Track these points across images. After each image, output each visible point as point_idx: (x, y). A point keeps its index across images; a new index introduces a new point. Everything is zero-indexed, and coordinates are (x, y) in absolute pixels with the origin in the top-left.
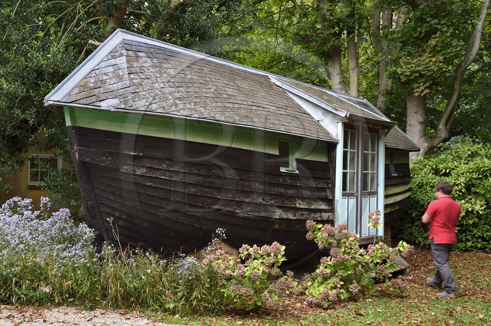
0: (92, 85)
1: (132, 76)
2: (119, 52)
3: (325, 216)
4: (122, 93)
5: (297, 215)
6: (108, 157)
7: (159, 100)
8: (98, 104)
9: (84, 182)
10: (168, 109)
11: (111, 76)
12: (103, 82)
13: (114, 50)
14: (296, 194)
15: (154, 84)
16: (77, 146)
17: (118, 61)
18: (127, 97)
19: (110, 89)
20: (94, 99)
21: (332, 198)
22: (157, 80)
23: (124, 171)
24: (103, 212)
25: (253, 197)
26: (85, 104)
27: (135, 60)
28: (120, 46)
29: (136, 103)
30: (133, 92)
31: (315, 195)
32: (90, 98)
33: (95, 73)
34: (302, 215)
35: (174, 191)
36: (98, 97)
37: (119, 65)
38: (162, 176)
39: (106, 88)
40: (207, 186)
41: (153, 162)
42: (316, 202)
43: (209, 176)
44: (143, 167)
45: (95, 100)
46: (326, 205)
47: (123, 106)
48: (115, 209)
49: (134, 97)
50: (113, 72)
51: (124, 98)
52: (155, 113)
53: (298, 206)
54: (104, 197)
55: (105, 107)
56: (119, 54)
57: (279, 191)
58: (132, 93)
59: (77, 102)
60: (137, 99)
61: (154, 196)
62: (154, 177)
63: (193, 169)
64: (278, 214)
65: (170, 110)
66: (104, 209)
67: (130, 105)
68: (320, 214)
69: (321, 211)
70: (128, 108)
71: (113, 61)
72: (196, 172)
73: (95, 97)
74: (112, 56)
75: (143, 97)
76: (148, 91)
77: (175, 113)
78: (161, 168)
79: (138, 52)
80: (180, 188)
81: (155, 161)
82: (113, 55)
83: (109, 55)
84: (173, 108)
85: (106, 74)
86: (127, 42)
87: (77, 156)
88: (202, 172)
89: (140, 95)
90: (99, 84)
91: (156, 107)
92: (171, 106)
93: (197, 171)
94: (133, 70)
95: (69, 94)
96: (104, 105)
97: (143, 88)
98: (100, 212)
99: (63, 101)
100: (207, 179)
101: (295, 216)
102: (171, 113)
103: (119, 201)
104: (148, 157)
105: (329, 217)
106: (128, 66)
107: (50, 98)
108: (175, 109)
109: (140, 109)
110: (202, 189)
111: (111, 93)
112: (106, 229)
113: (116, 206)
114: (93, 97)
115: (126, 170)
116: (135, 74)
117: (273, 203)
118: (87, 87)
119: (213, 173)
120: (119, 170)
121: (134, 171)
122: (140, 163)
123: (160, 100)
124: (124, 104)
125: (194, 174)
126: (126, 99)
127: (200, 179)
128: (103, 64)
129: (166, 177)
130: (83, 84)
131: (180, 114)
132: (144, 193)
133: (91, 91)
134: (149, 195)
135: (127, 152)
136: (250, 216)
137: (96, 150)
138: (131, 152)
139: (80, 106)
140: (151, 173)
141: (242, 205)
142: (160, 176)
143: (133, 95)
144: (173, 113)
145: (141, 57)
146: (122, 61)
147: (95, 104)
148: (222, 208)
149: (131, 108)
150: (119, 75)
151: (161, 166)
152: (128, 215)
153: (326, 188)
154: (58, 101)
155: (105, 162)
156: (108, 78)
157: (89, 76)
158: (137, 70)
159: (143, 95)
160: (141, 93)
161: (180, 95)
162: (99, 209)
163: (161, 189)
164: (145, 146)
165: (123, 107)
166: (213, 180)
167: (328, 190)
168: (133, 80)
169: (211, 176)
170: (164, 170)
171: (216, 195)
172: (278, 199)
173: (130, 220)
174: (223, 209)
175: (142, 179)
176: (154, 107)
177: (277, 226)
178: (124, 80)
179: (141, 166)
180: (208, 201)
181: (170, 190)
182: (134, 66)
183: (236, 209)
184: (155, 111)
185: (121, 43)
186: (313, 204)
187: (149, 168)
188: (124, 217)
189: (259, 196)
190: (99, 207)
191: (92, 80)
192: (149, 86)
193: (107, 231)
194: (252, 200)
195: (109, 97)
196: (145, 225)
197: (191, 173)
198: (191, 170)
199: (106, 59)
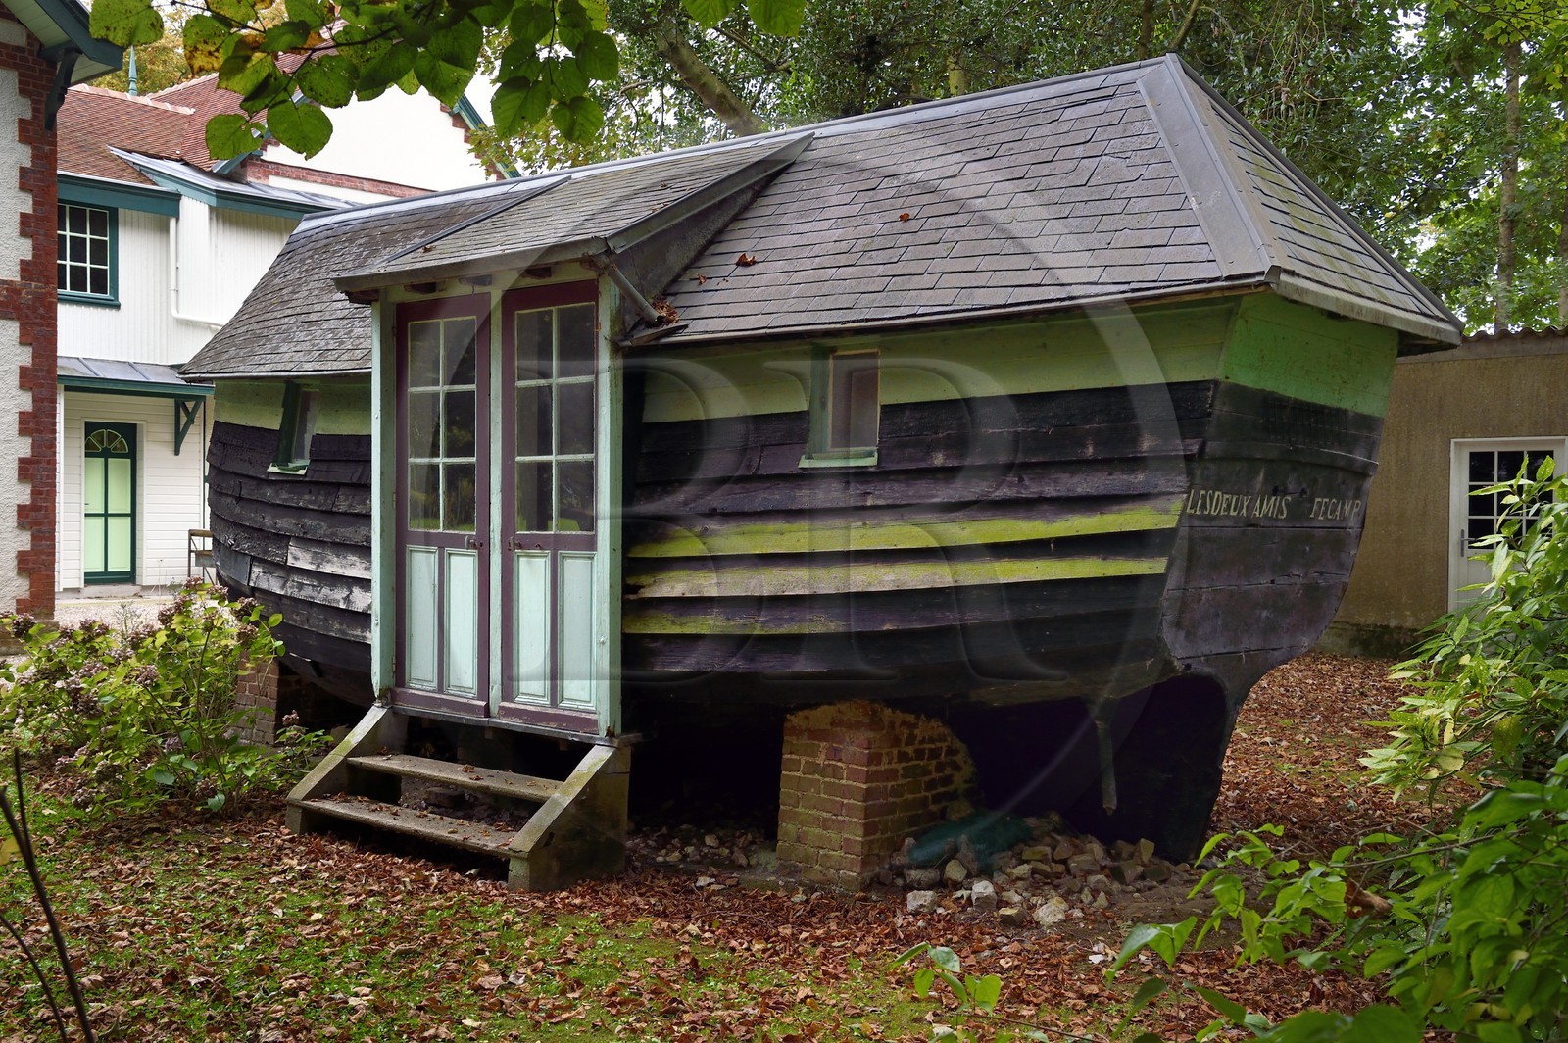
3: (361, 599)
5: (289, 584)
14: (291, 531)
31: (337, 534)
34: (301, 586)
42: (338, 555)
53: (291, 562)
64: (253, 576)
69: (350, 583)
101: (283, 587)
117: (248, 548)
172: (258, 539)
186: (329, 561)
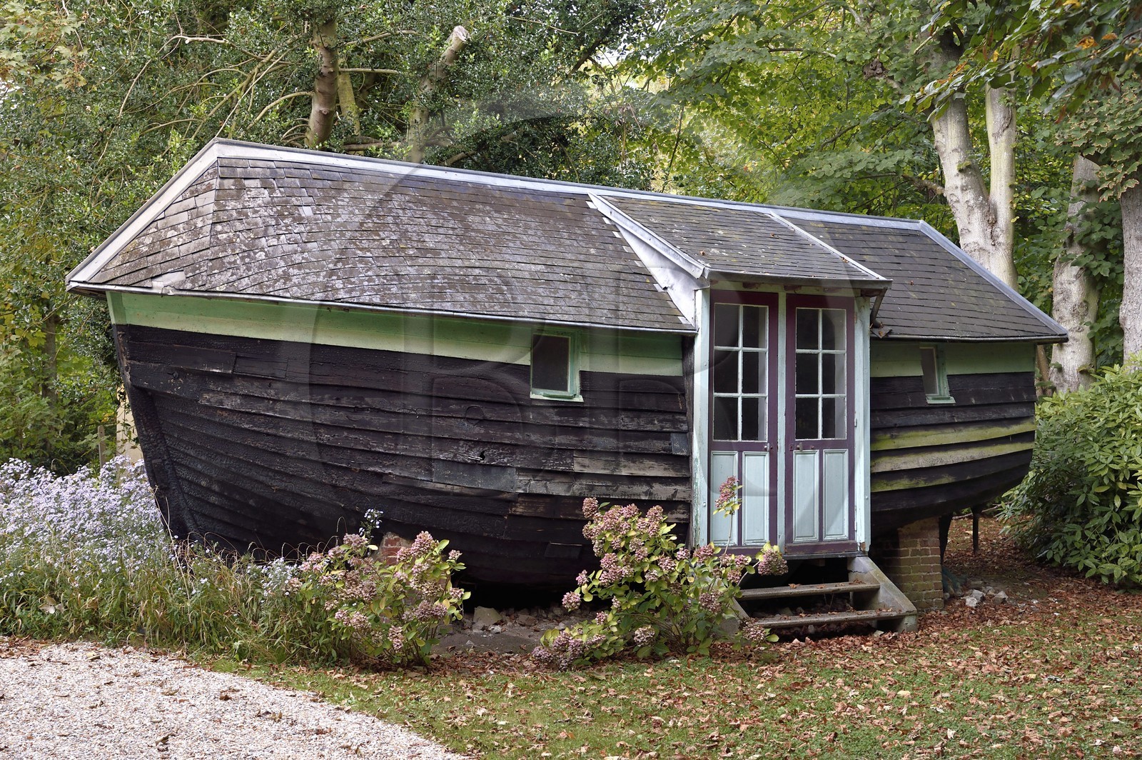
0: (145, 249)
1: (219, 228)
2: (206, 183)
3: (662, 492)
4: (192, 262)
5: (575, 487)
6: (178, 378)
7: (256, 271)
8: (148, 284)
9: (145, 424)
10: (268, 287)
11: (182, 229)
12: (165, 242)
13: (199, 180)
14: (574, 445)
15: (257, 241)
16: (127, 359)
17: (200, 201)
18: (199, 269)
19: (174, 254)
20: (142, 275)
21: (684, 454)
22: (266, 231)
23: (204, 402)
24: (183, 479)
25: (458, 449)
26: (125, 286)
27: (232, 197)
28: (210, 171)
29: (213, 279)
30: (211, 258)
31: (630, 447)
32: (136, 273)
33: (156, 227)
35: (292, 439)
36: (151, 271)
37: (200, 209)
38: (268, 411)
39: (167, 254)
40: (354, 428)
41: (252, 384)
42: (634, 462)
43: (357, 410)
44: (235, 394)
45: (143, 278)
46: (665, 469)
47: (189, 286)
48: (200, 473)
49: (212, 268)
50: (187, 223)
51: (193, 271)
52: (242, 296)
53: (577, 468)
54: (180, 451)
55: (158, 288)
56: (204, 187)
57: (526, 438)
58: (211, 260)
59: (113, 282)
60: (216, 271)
61: (257, 448)
62: (254, 414)
63: (326, 396)
64: (521, 484)
65: (271, 289)
66: (183, 473)
67: (200, 283)
68: (645, 488)
69: (649, 480)
70: (197, 289)
71: (190, 203)
72: (331, 402)
73: (145, 270)
74: (192, 192)
75: (229, 266)
76: (240, 255)
77: (281, 293)
78: (265, 396)
79: (245, 179)
80: (302, 433)
81: (256, 384)
82: (194, 189)
83: (188, 191)
84: (279, 285)
85: (173, 227)
86: (225, 162)
87: (129, 377)
88: (344, 403)
89: (224, 263)
90: (157, 247)
91: (248, 284)
92: (276, 281)
93: (334, 401)
94: (223, 216)
95: (104, 268)
96: (158, 285)
97: (233, 250)
98: (178, 478)
99: (93, 281)
100: (354, 416)
101: (568, 490)
102: (272, 293)
103: (203, 458)
104: (244, 377)
105: (674, 495)
106: (216, 208)
107: (73, 276)
108: (283, 286)
109: (218, 289)
110: (346, 434)
111: (174, 262)
112: (190, 510)
113: (199, 467)
114: (142, 272)
115: (208, 401)
116: (224, 224)
117: (508, 461)
118: (136, 253)
119: (367, 404)
120: (197, 401)
121: (221, 403)
122: (229, 388)
123: (259, 269)
124: (192, 282)
125: (328, 406)
126: (198, 272)
127: (341, 416)
128: (174, 209)
129: (276, 412)
130: (130, 247)
131: (288, 295)
132: (240, 444)
133: (142, 260)
134: (248, 447)
135: (206, 369)
136: (449, 487)
137: (157, 365)
138: (213, 368)
139: (118, 288)
140: (249, 406)
141: (431, 465)
142: (264, 411)
143: (210, 264)
144: (276, 293)
145: (249, 189)
146: (207, 201)
147: (142, 284)
148: (387, 472)
149: (203, 289)
150: (196, 227)
151: (266, 392)
152: (222, 483)
153: (670, 432)
154: (84, 282)
155: (174, 387)
156: (176, 233)
157: (145, 232)
158: (232, 215)
159: (230, 263)
160: (226, 260)
161: (303, 258)
162: (176, 473)
163: (268, 435)
164: (237, 357)
165: (188, 288)
166: (367, 416)
167: (674, 436)
168: (219, 236)
169: (363, 409)
170: (270, 399)
171: (373, 447)
172: (522, 454)
173: (226, 494)
174: (390, 473)
175: (235, 417)
176: (244, 283)
177: (520, 510)
178: (201, 236)
179: (231, 394)
180: (359, 457)
181: (284, 437)
182: (227, 208)
183: (419, 473)
184: (244, 292)
185: (213, 166)
186: (625, 466)
187: (245, 396)
188: (216, 488)
189: (471, 449)
190: (174, 469)
191: (148, 240)
192: (245, 245)
193: (192, 515)
194: (455, 456)
195: (169, 270)
196: (251, 502)
197: (323, 405)
198: (322, 400)
199: (180, 198)
